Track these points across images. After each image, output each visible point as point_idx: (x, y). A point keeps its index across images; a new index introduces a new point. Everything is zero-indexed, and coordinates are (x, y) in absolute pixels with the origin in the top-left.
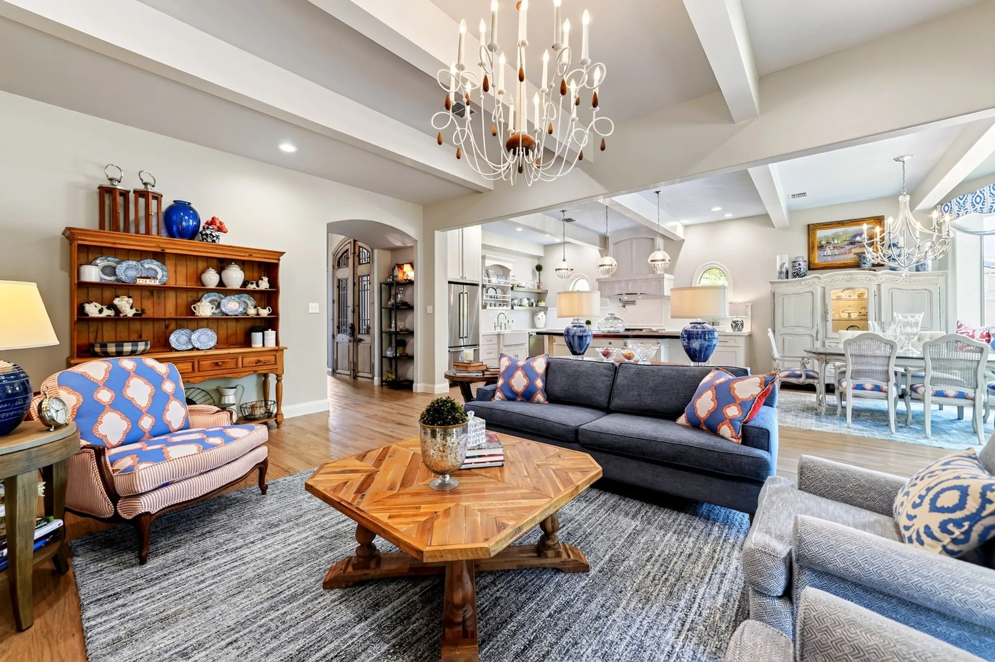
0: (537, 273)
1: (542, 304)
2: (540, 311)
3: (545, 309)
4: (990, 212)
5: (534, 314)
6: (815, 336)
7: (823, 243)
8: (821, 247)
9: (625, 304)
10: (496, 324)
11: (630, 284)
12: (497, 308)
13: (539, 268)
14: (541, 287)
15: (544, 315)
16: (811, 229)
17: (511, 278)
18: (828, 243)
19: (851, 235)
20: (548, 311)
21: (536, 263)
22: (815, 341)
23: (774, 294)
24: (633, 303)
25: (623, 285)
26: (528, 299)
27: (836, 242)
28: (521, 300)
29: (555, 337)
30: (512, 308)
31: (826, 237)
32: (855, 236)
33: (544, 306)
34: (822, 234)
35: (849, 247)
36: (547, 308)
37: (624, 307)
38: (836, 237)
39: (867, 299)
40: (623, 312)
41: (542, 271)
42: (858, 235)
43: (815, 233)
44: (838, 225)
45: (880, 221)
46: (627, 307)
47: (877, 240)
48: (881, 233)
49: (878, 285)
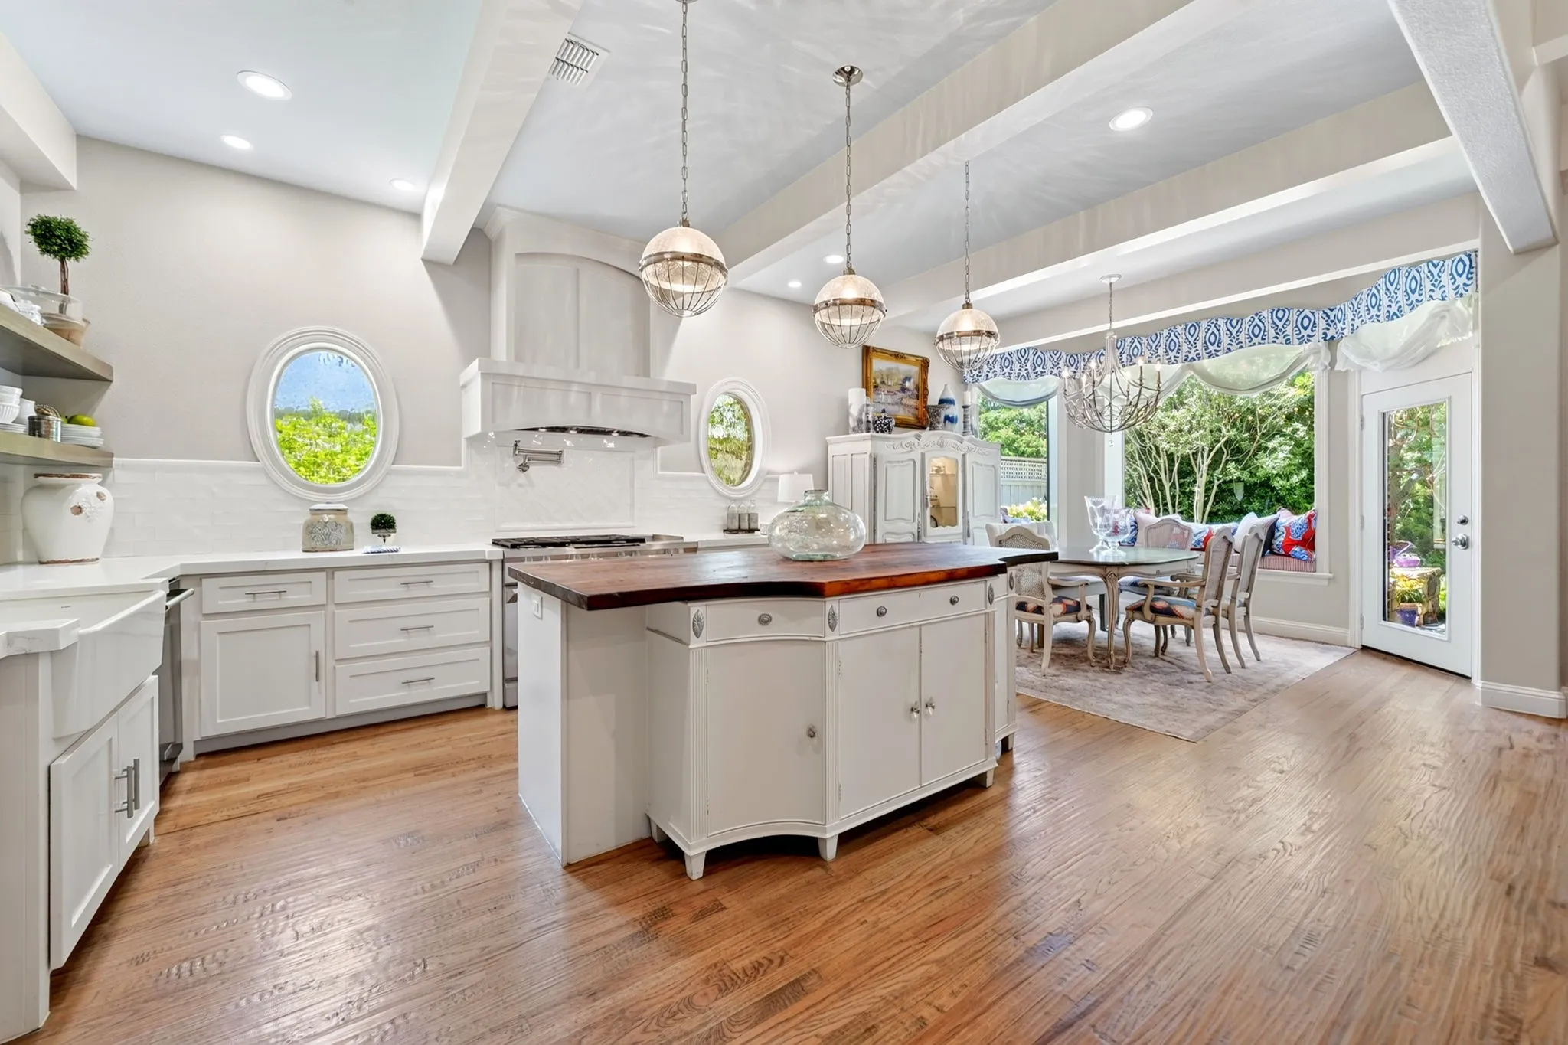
1: (86, 434)
2: (74, 471)
3: (104, 461)
6: (916, 533)
7: (879, 380)
8: (876, 386)
9: (526, 460)
11: (600, 397)
14: (81, 341)
16: (866, 353)
18: (882, 382)
19: (902, 377)
23: (875, 459)
24: (557, 458)
25: (573, 396)
27: (889, 382)
31: (881, 372)
32: (905, 379)
33: (99, 443)
34: (879, 365)
35: (901, 395)
36: (112, 455)
37: (523, 468)
38: (889, 374)
39: (955, 476)
40: (520, 485)
41: (84, 261)
42: (907, 379)
43: (871, 362)
44: (893, 357)
45: (925, 364)
46: (534, 470)
47: (922, 391)
48: (925, 382)
49: (964, 455)
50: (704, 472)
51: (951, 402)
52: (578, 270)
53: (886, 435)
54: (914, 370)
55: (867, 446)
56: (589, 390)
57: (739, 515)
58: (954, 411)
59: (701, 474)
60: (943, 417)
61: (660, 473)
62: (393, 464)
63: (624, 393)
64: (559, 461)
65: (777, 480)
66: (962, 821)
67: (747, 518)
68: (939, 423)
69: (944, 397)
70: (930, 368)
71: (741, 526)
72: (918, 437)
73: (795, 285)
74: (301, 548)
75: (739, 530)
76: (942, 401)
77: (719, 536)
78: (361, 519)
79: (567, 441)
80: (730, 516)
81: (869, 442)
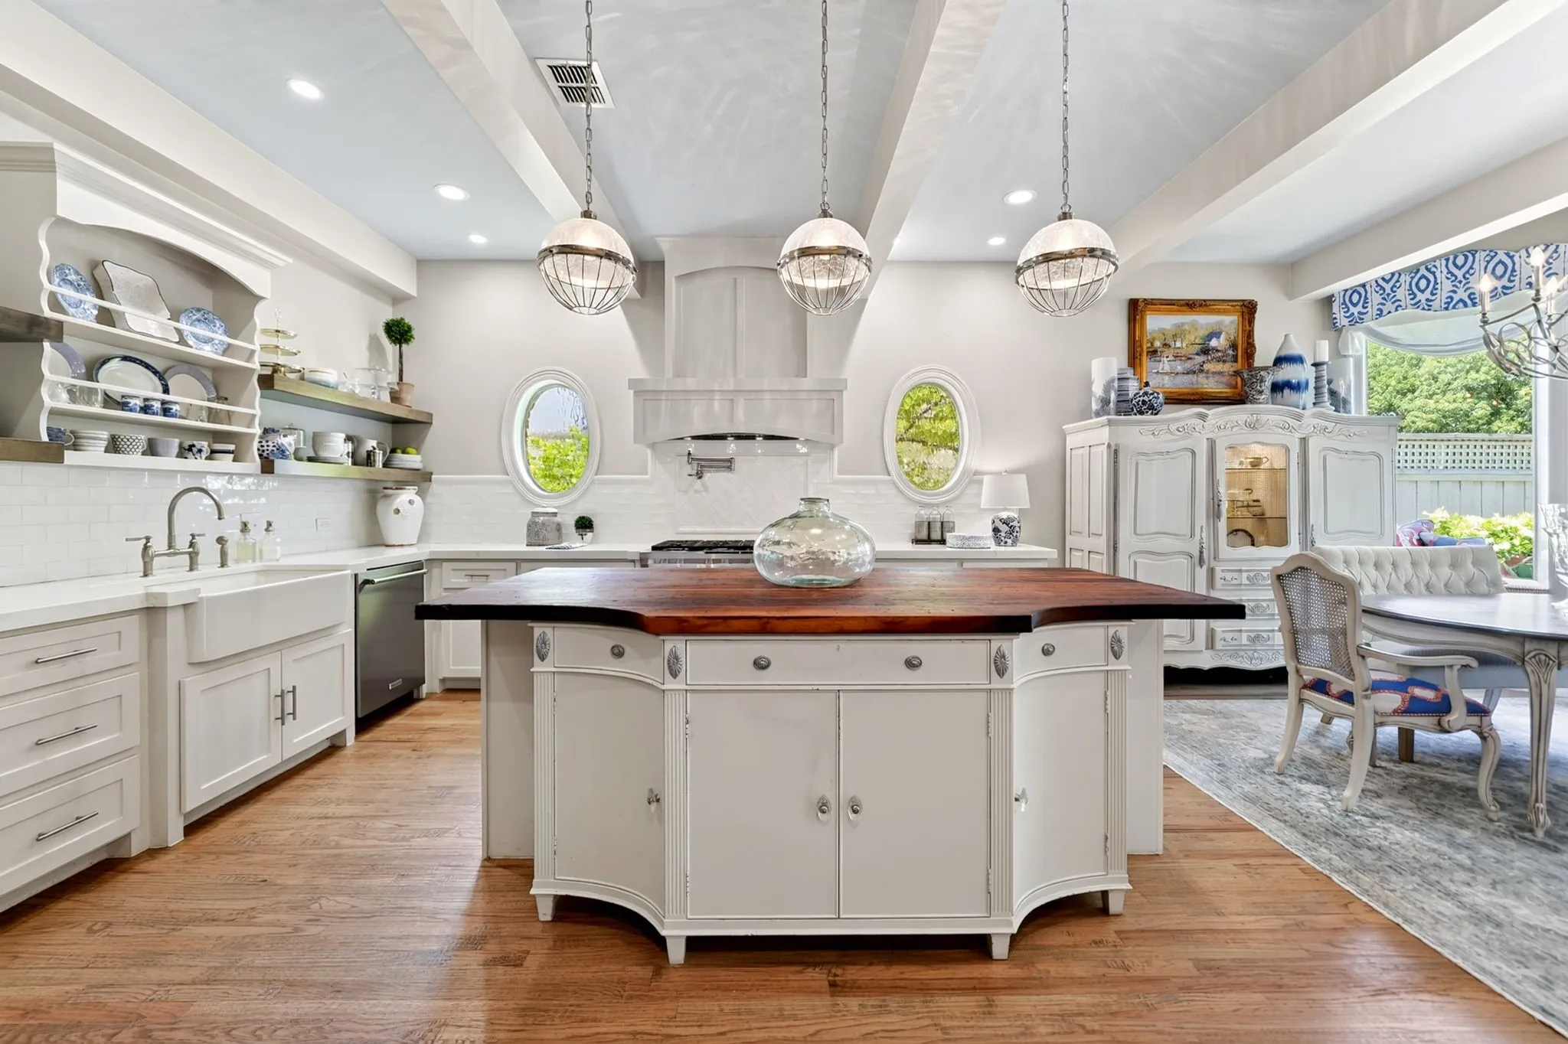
0: (390, 349)
1: (411, 460)
2: (400, 485)
3: (422, 478)
4: (1446, 309)
5: (375, 496)
6: (1196, 554)
7: (1157, 344)
8: (1153, 353)
9: (701, 467)
10: (159, 544)
11: (741, 403)
12: (169, 462)
13: (399, 332)
14: (408, 398)
15: (417, 499)
16: (1136, 309)
17: (259, 340)
18: (1166, 345)
19: (1203, 333)
20: (434, 487)
21: (389, 314)
22: (1198, 568)
23: (1116, 452)
24: (728, 464)
25: (716, 405)
26: (349, 438)
27: (1178, 344)
28: (317, 439)
29: (539, 629)
30: (267, 467)
31: (1163, 332)
32: (1211, 336)
33: (418, 466)
34: (1155, 323)
35: (1200, 359)
36: (431, 474)
37: (699, 475)
38: (1178, 333)
39: (1286, 470)
40: (697, 491)
41: (413, 344)
42: (1216, 334)
43: (1143, 319)
44: (1185, 308)
45: (1248, 310)
46: (708, 476)
47: (1245, 348)
48: (1250, 335)
49: (1304, 441)
50: (889, 475)
51: (1298, 360)
52: (735, 279)
53: (1147, 417)
54: (1230, 322)
55: (1103, 435)
56: (731, 397)
57: (929, 523)
58: (1303, 373)
59: (886, 477)
60: (1268, 384)
61: (837, 476)
62: (596, 474)
63: (767, 396)
64: (729, 468)
65: (981, 482)
66: (886, 993)
67: (939, 525)
68: (1261, 392)
69: (1283, 353)
70: (1257, 315)
71: (930, 535)
72: (1203, 417)
73: (997, 241)
74: (525, 542)
75: (929, 541)
76: (1279, 361)
77: (907, 547)
78: (569, 520)
79: (731, 447)
80: (918, 525)
81: (1107, 429)
